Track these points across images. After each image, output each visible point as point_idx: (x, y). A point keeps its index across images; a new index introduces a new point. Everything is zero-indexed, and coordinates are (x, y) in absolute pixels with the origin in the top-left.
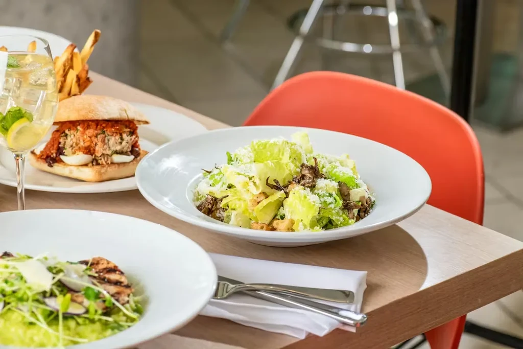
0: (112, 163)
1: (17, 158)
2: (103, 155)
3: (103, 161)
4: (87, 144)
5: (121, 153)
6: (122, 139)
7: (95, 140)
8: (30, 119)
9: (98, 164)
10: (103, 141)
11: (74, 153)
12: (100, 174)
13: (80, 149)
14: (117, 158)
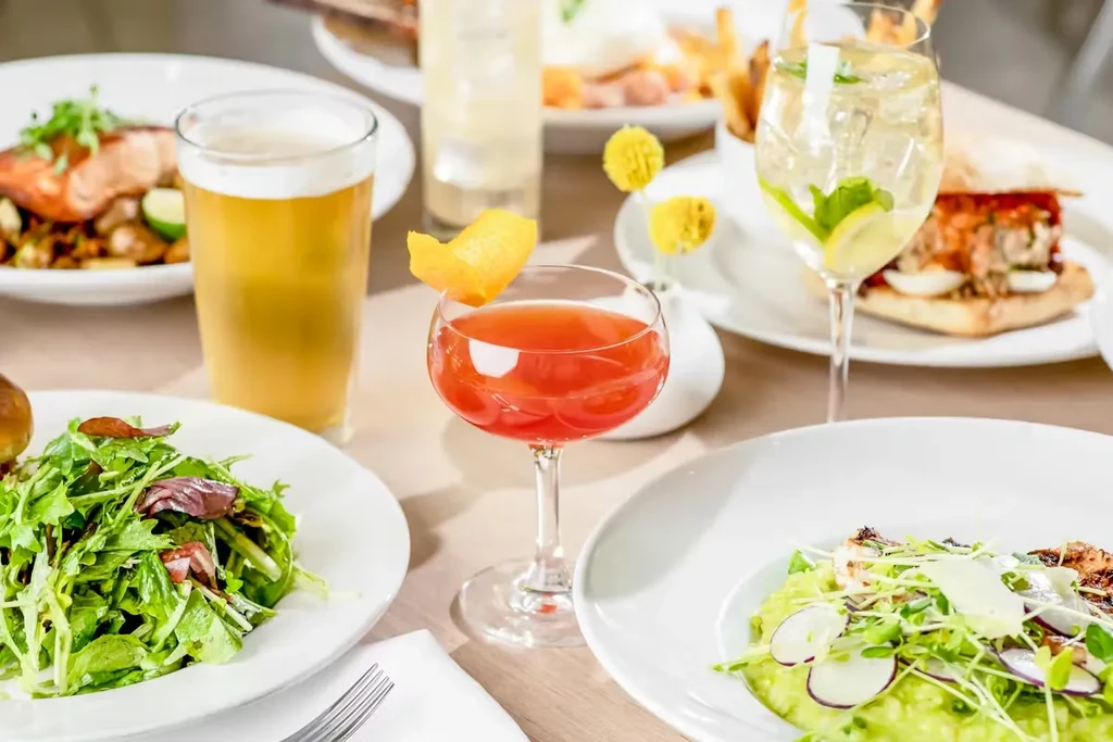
0: (1011, 294)
1: (840, 290)
2: (990, 274)
3: (989, 287)
4: (952, 247)
5: (1029, 268)
6: (1033, 236)
7: (971, 238)
8: (889, 205)
9: (975, 294)
10: (991, 242)
11: (922, 267)
12: (986, 318)
13: (936, 259)
14: (1020, 281)
